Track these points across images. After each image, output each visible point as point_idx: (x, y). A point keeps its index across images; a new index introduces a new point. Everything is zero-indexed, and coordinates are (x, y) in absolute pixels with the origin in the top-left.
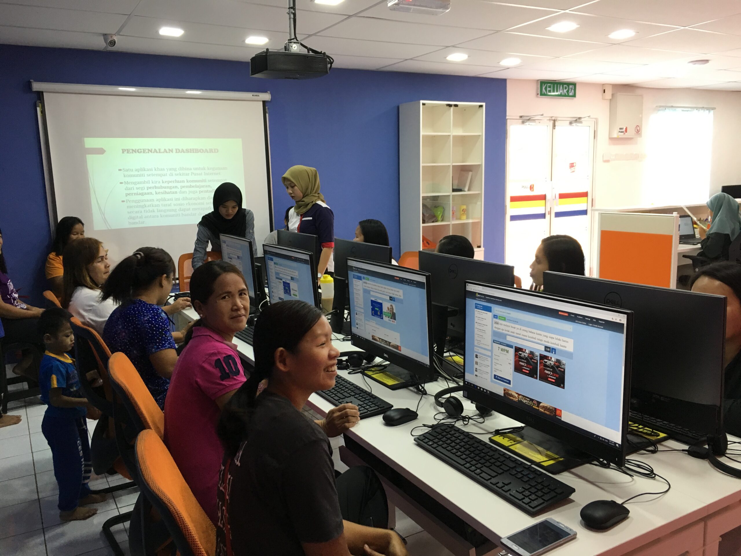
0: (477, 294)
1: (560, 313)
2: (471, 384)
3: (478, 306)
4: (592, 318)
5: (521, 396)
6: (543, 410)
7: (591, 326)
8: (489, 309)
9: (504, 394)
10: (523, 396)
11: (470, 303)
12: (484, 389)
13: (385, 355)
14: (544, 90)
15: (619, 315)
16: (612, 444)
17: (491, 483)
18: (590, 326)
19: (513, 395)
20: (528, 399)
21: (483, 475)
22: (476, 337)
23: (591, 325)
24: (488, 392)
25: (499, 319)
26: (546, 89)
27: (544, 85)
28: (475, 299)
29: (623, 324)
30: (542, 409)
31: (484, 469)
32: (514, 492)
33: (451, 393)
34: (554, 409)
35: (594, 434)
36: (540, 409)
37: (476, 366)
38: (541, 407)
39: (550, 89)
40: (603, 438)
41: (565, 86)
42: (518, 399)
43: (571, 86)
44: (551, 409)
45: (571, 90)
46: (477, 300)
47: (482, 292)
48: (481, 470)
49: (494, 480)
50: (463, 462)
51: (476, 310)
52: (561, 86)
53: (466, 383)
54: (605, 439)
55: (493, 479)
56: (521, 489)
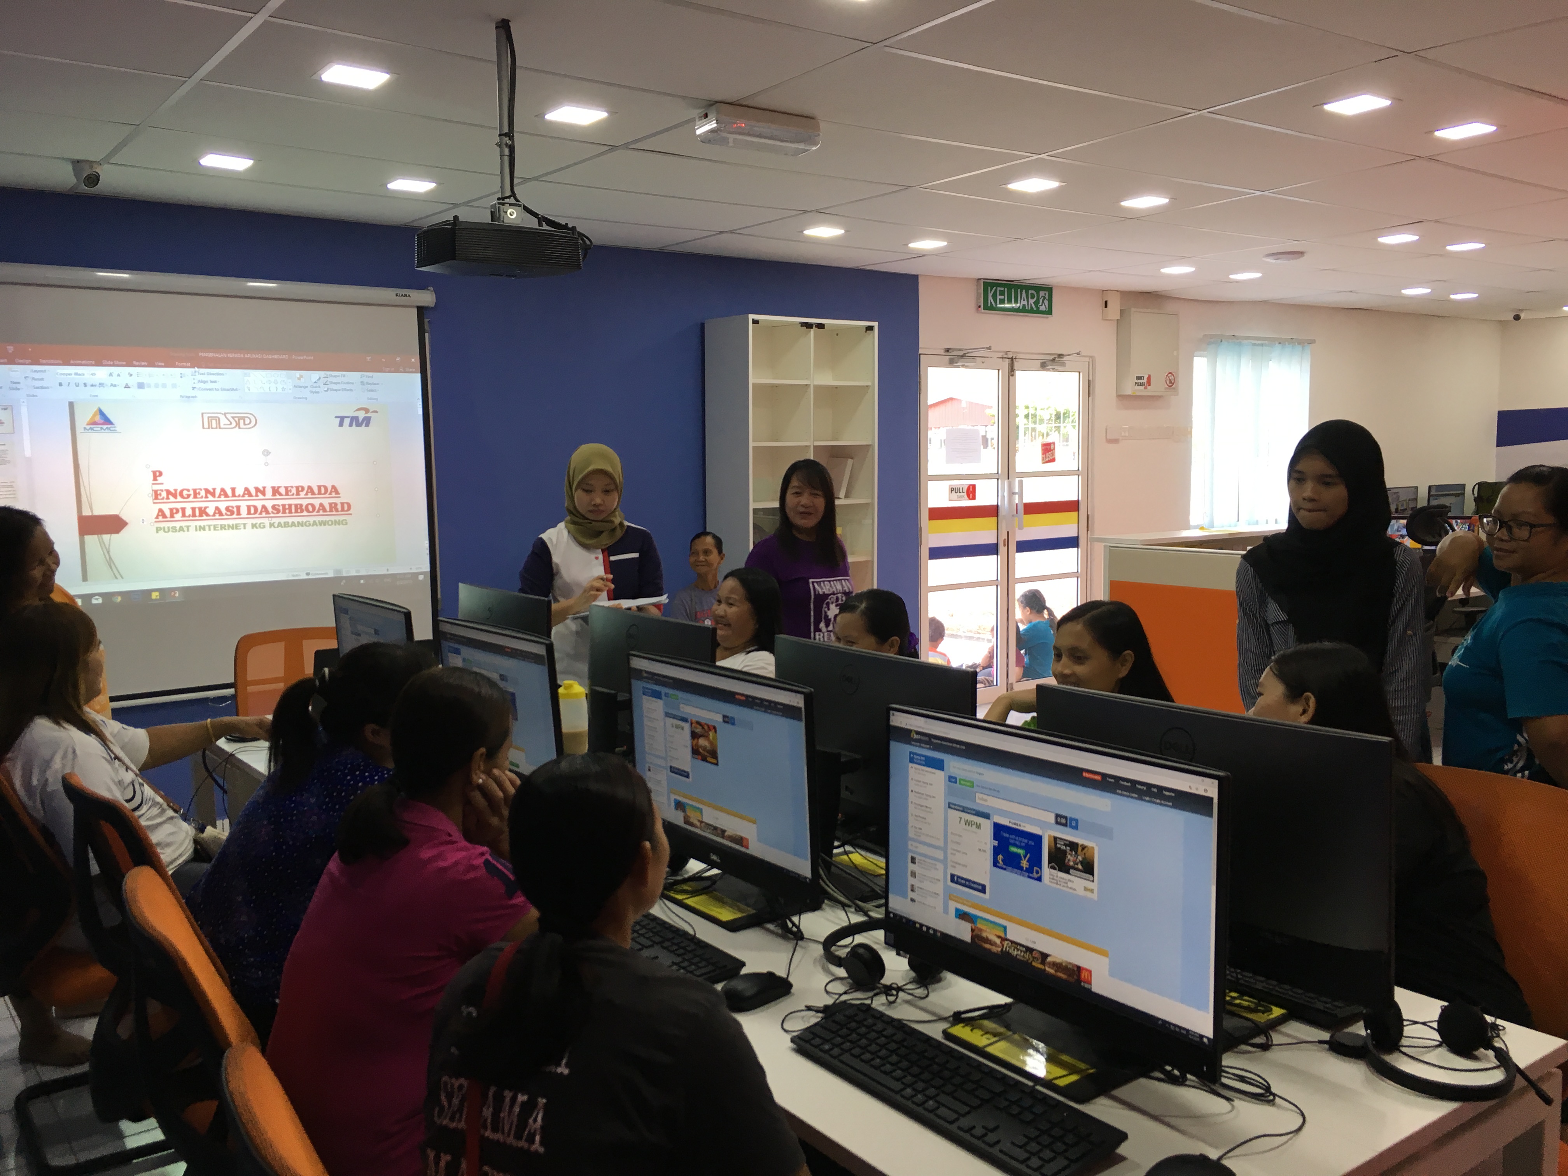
0: (913, 733)
1: (1085, 774)
2: (901, 917)
3: (916, 757)
4: (1150, 786)
5: (1006, 942)
6: (1052, 971)
7: (1148, 801)
8: (938, 765)
9: (972, 938)
10: (1012, 942)
11: (899, 751)
12: (928, 928)
13: (714, 857)
14: (990, 298)
15: (1203, 781)
16: (1195, 1039)
17: (959, 1128)
18: (1145, 800)
19: (990, 941)
20: (1022, 948)
21: (942, 1111)
22: (912, 822)
23: (1147, 798)
24: (939, 934)
25: (960, 784)
26: (994, 297)
27: (991, 291)
28: (909, 743)
29: (1211, 799)
30: (1052, 969)
31: (942, 1098)
32: (1009, 1144)
33: (856, 936)
34: (1076, 969)
35: (1159, 1019)
36: (1047, 969)
37: (911, 881)
38: (1049, 963)
39: (1002, 297)
40: (1175, 1025)
41: (1030, 292)
42: (1002, 949)
43: (1042, 293)
44: (1070, 968)
45: (1043, 302)
46: (914, 745)
47: (923, 728)
48: (937, 1102)
49: (965, 1122)
50: (897, 1086)
51: (911, 765)
52: (1024, 291)
53: (892, 915)
54: (1180, 1028)
55: (962, 1120)
56: (1021, 1140)
